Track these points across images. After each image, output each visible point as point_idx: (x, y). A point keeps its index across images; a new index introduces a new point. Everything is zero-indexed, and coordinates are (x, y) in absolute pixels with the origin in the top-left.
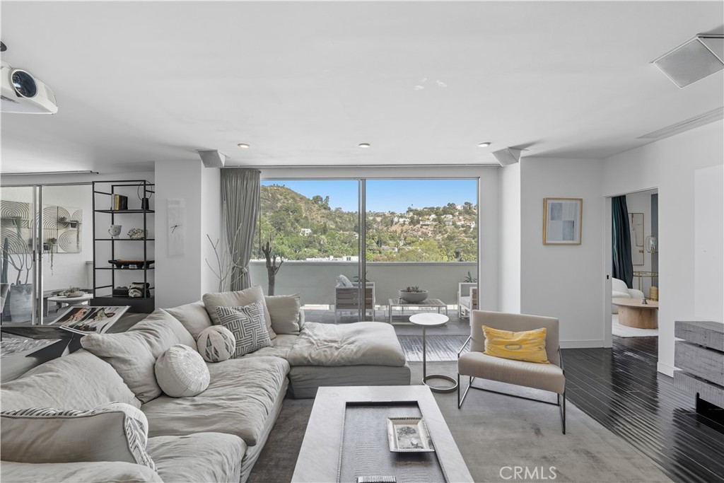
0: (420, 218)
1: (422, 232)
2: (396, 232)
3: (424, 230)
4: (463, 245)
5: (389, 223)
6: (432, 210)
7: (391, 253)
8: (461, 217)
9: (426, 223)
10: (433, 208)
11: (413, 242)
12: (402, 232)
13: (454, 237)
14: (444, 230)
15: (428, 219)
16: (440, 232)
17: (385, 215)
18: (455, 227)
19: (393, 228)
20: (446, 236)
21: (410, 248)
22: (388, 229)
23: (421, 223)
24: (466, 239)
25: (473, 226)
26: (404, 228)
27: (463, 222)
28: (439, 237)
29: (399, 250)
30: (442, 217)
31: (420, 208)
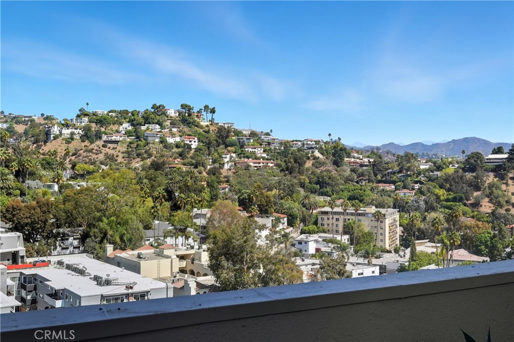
0: (103, 130)
1: (106, 154)
2: (55, 153)
3: (110, 152)
4: (178, 178)
5: (42, 137)
6: (123, 114)
7: (44, 194)
8: (175, 130)
9: (114, 138)
10: (126, 112)
11: (89, 173)
12: (67, 154)
13: (164, 164)
14: (146, 152)
15: (118, 132)
16: (138, 155)
17: (34, 120)
18: (165, 147)
19: (47, 148)
20: (148, 162)
21: (84, 184)
22: (39, 147)
23: (104, 138)
24: (184, 169)
25: (194, 145)
26: (72, 147)
27: (178, 139)
28: (137, 164)
29: (61, 188)
30: (143, 128)
31: (102, 111)
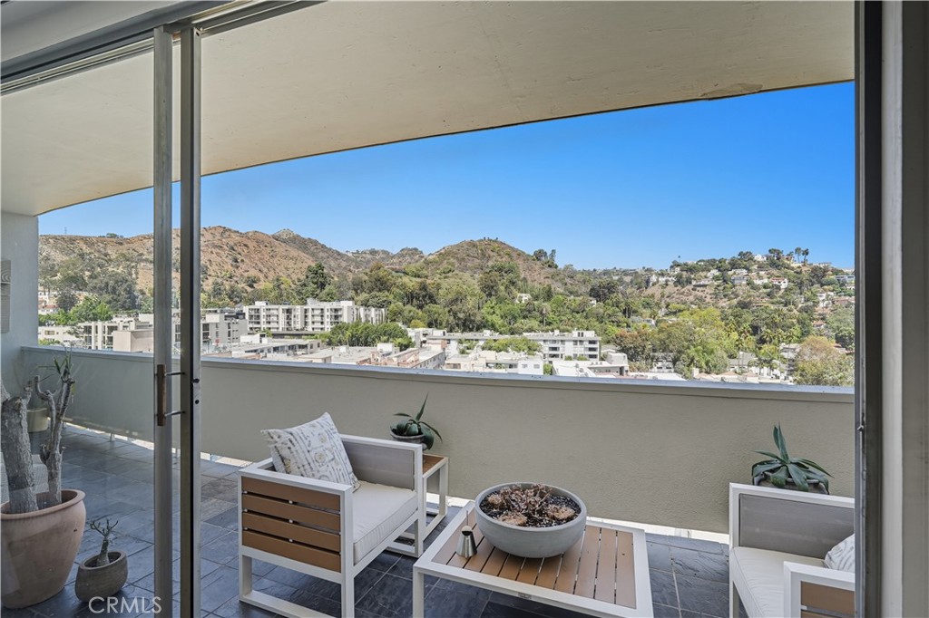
0: (693, 276)
1: (695, 296)
2: (653, 296)
3: (700, 294)
4: (765, 315)
5: (644, 284)
6: (712, 263)
7: (644, 327)
8: (762, 273)
9: (702, 283)
10: (714, 261)
11: (680, 311)
12: (663, 296)
13: (750, 302)
14: (733, 293)
15: (706, 277)
16: (725, 296)
17: (637, 273)
18: (753, 288)
19: (650, 291)
20: (735, 302)
21: (674, 319)
22: (641, 292)
23: (694, 283)
24: (772, 307)
25: (783, 286)
26: (667, 291)
27: (766, 281)
28: (724, 303)
29: (657, 322)
30: (730, 273)
31: (691, 261)
